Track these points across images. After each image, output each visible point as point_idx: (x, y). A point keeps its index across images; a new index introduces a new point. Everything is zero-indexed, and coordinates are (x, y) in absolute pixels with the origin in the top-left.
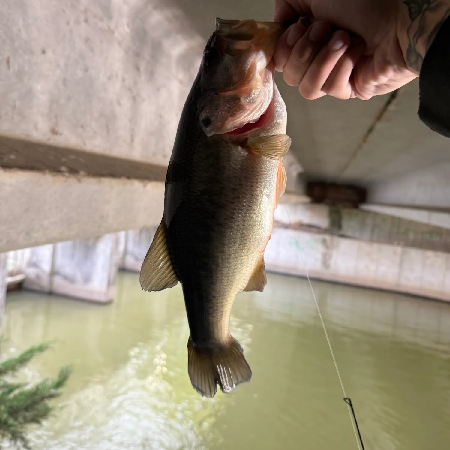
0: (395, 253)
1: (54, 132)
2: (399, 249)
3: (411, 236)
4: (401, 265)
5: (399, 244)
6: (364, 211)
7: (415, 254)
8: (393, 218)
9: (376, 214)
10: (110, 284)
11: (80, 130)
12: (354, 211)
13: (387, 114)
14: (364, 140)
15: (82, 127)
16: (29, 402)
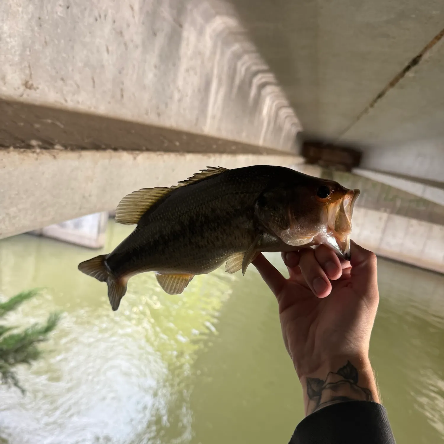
0: (380, 219)
1: (27, 85)
2: (385, 216)
3: (399, 203)
4: (384, 231)
5: (385, 211)
6: (355, 175)
7: (400, 221)
8: (383, 185)
9: (367, 179)
10: (100, 231)
11: (60, 83)
12: (347, 174)
13: (401, 81)
14: (372, 105)
15: (62, 79)
16: (19, 345)
